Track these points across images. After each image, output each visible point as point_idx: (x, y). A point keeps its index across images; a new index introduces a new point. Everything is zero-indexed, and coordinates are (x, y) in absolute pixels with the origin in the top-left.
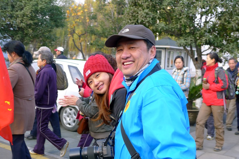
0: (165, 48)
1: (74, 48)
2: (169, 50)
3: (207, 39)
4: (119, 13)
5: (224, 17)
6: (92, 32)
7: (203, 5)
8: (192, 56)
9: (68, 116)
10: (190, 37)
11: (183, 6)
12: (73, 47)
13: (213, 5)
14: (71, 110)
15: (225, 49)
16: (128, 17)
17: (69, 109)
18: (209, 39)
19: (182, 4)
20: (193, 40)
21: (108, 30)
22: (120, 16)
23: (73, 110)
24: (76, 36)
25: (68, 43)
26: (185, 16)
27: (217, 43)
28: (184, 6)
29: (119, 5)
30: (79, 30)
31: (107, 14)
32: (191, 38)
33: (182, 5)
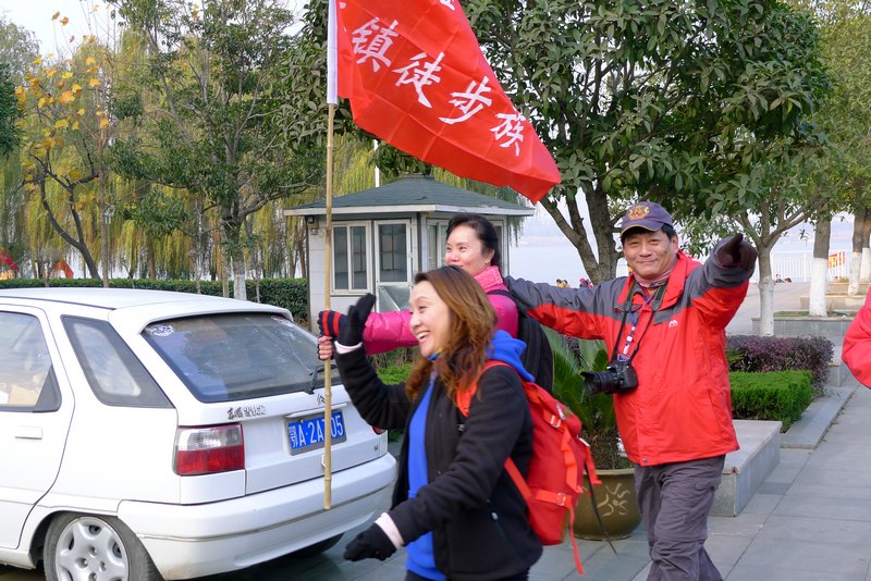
0: (418, 215)
1: (48, 235)
2: (434, 222)
3: (650, 164)
4: (232, 87)
5: (711, 69)
6: (131, 166)
7: (625, 20)
8: (579, 237)
9: (82, 562)
10: (574, 157)
11: (543, 29)
12: (42, 233)
13: (663, 18)
14: (95, 529)
15: (717, 201)
16: (301, 89)
17: (84, 525)
18: (655, 163)
19: (536, 21)
20: (588, 169)
21: (193, 156)
22: (235, 98)
23: (107, 531)
24: (53, 188)
25: (20, 216)
26: (556, 67)
27: (684, 177)
28: (547, 26)
29: (232, 51)
30: (66, 164)
31: (186, 92)
32: (578, 160)
33: (536, 25)
